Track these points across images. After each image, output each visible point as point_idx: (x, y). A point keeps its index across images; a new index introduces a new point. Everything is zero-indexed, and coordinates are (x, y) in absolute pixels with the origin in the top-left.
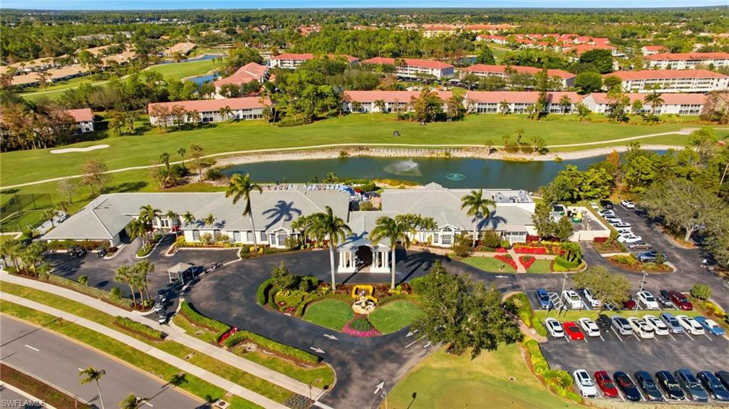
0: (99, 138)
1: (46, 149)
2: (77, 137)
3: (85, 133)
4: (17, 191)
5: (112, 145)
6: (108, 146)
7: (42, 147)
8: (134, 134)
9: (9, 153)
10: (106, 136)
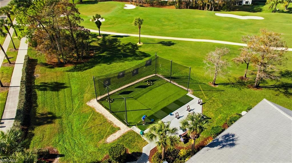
0: (254, 11)
1: (213, 12)
2: (237, 7)
3: (245, 5)
4: (173, 44)
5: (267, 18)
6: (263, 18)
7: (211, 10)
8: (286, 12)
9: (190, 9)
10: (260, 11)
